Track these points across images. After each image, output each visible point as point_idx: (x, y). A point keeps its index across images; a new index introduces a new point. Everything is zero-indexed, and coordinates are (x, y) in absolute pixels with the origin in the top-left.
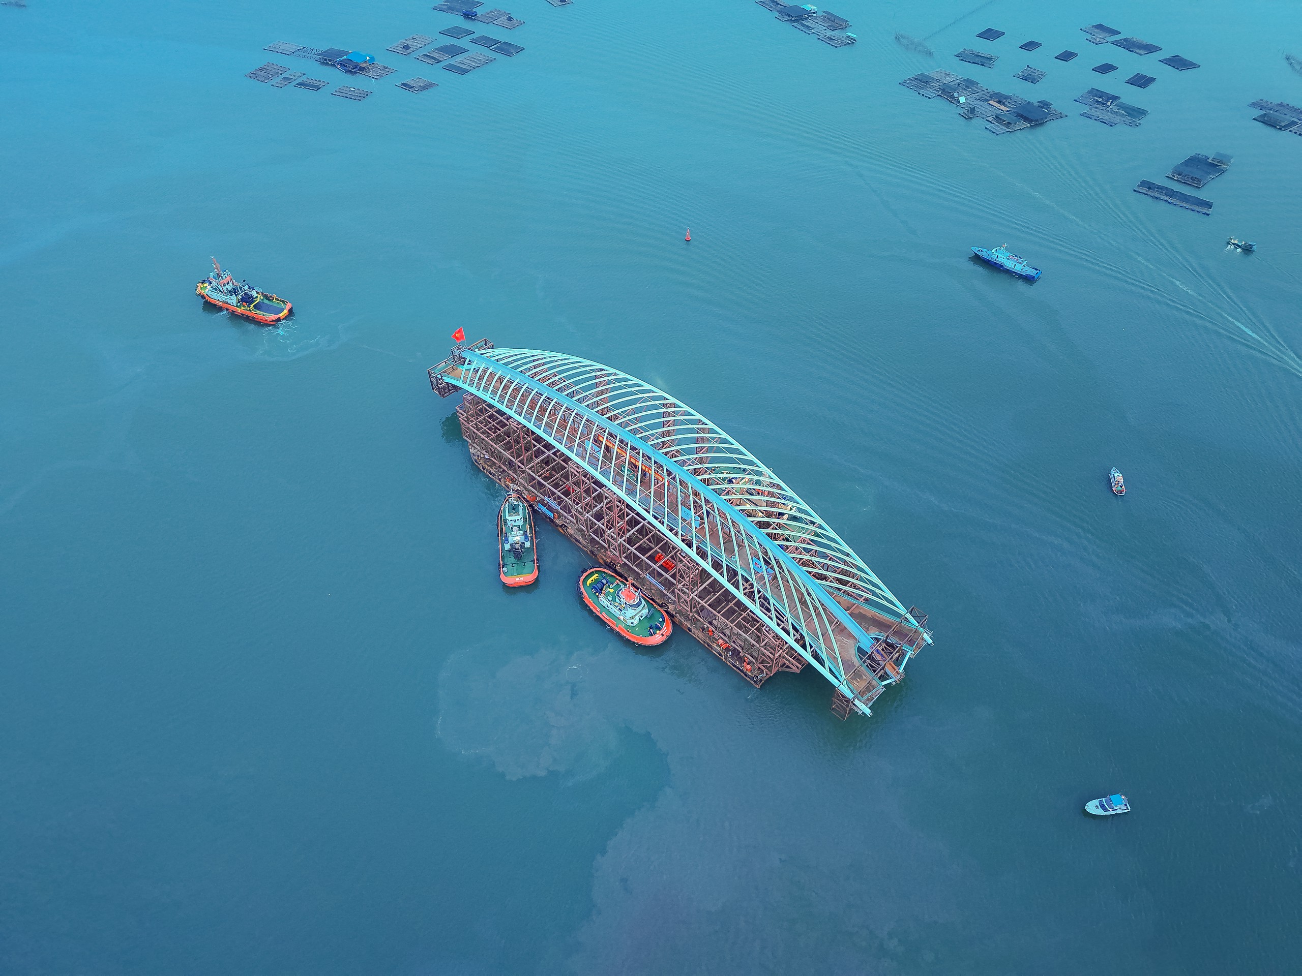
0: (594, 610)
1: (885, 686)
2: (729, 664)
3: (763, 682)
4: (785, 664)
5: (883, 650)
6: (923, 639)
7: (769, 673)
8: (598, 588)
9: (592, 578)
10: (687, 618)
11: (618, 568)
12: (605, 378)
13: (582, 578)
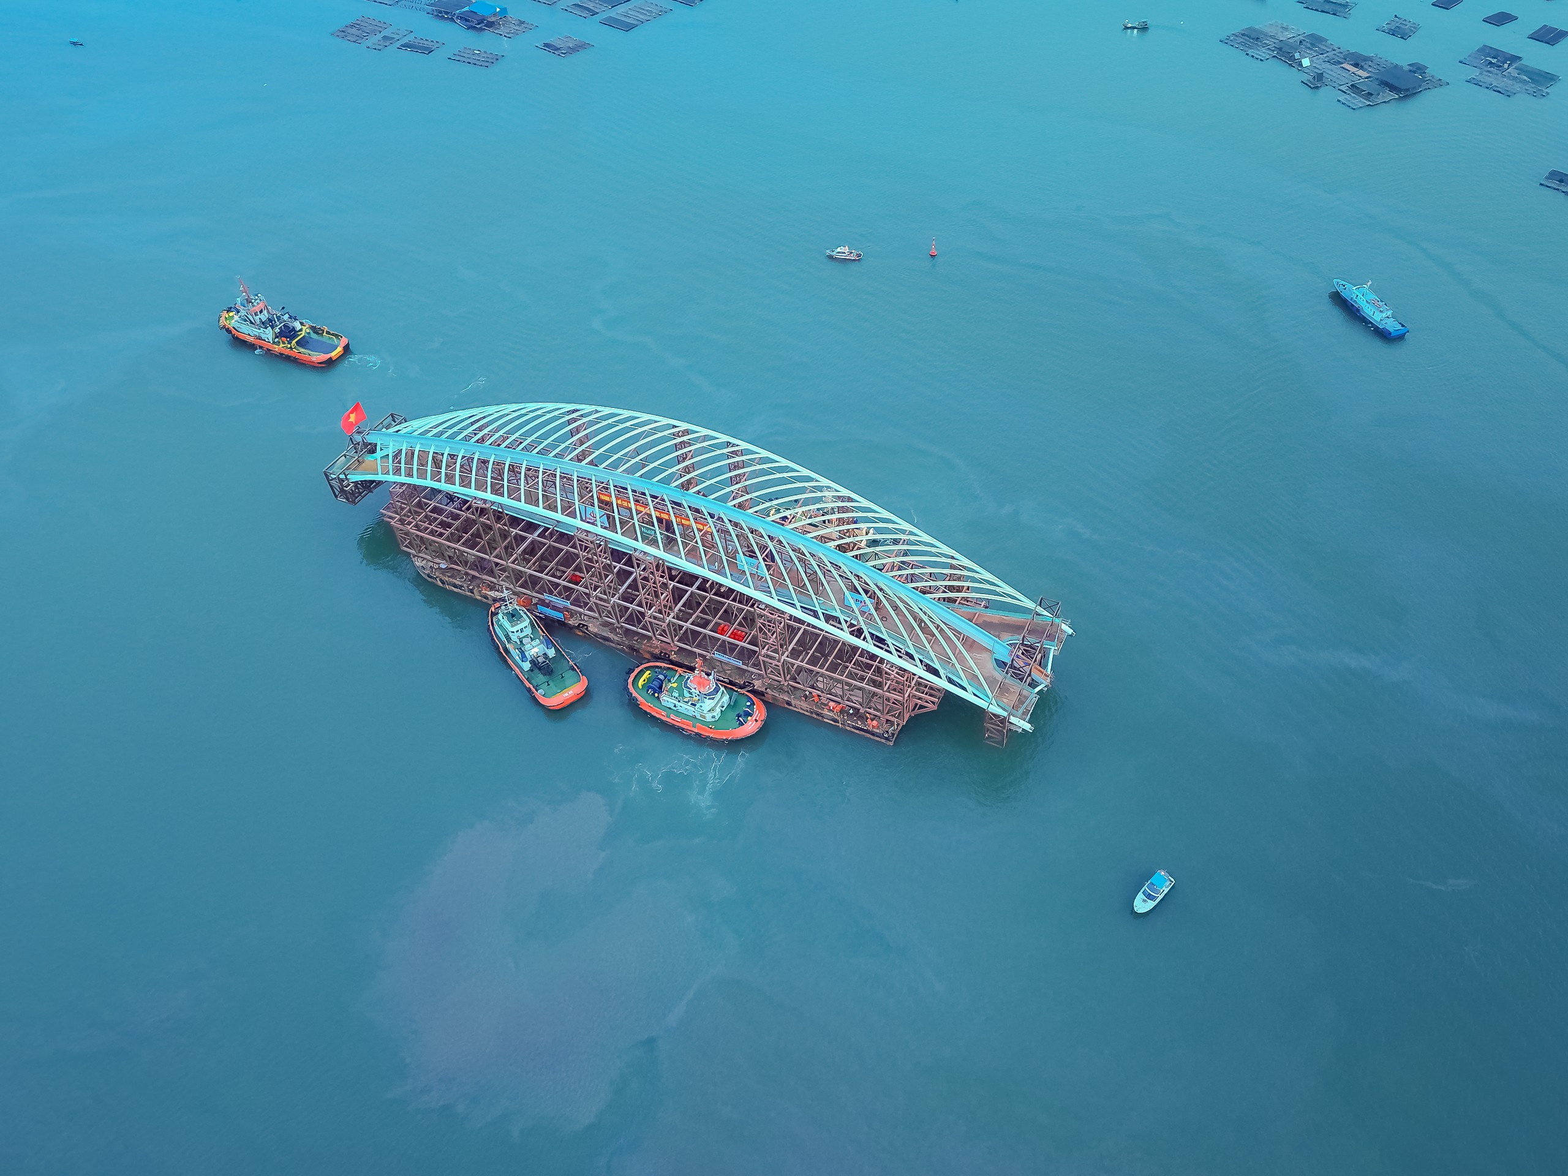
0: (658, 716)
1: (1037, 694)
2: (848, 728)
3: (895, 736)
4: (916, 704)
5: (1023, 654)
6: (1062, 630)
7: (900, 722)
8: (657, 688)
9: (644, 677)
10: (781, 689)
11: (673, 657)
12: (584, 420)
13: (630, 680)
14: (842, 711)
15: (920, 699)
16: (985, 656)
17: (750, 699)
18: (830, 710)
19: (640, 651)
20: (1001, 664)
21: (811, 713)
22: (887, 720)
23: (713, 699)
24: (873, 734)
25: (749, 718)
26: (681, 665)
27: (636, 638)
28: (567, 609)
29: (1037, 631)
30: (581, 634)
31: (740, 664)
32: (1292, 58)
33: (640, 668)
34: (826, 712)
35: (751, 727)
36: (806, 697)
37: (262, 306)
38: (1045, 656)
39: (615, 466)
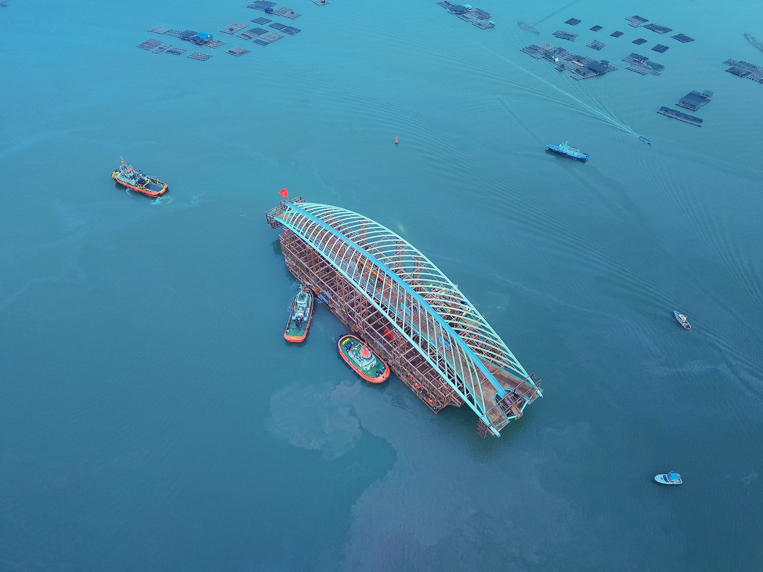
0: (345, 360)
1: (510, 420)
2: (420, 398)
3: (439, 410)
4: (452, 401)
5: (511, 398)
6: (537, 393)
7: (442, 405)
8: (349, 347)
9: (346, 341)
10: (398, 368)
11: (362, 336)
12: (365, 224)
14: (420, 389)
16: (493, 391)
17: (385, 366)
18: (415, 386)
19: (351, 328)
20: (498, 398)
21: (407, 384)
22: (437, 402)
23: (369, 361)
24: (429, 405)
25: (381, 375)
27: (351, 322)
28: (331, 301)
29: (524, 389)
30: (332, 312)
31: (386, 350)
32: (551, 58)
33: (346, 336)
35: (380, 379)
36: (407, 376)
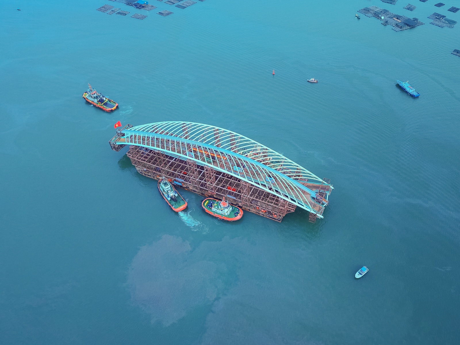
0: (211, 214)
1: (324, 207)
2: (268, 217)
3: (282, 219)
5: (320, 195)
6: (331, 188)
7: (283, 215)
8: (210, 206)
10: (247, 206)
11: (215, 196)
12: (187, 126)
13: (202, 204)
14: (266, 212)
15: (289, 208)
16: (308, 196)
17: (238, 209)
18: (262, 212)
19: (205, 195)
20: (313, 198)
21: (256, 213)
22: (279, 215)
23: (228, 209)
24: (275, 219)
25: (238, 214)
26: (217, 199)
27: (203, 191)
28: (183, 182)
29: (324, 188)
30: (187, 189)
31: (235, 198)
32: (379, 16)
33: (205, 200)
34: (261, 212)
35: (239, 217)
36: (255, 208)
37: (95, 92)
38: (326, 196)
39: (197, 140)
